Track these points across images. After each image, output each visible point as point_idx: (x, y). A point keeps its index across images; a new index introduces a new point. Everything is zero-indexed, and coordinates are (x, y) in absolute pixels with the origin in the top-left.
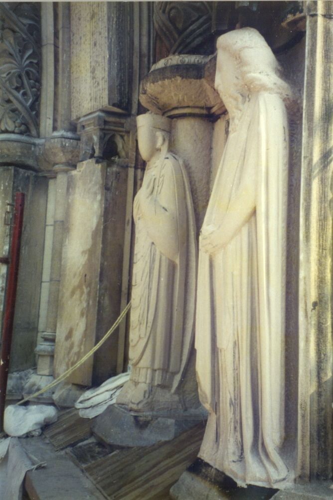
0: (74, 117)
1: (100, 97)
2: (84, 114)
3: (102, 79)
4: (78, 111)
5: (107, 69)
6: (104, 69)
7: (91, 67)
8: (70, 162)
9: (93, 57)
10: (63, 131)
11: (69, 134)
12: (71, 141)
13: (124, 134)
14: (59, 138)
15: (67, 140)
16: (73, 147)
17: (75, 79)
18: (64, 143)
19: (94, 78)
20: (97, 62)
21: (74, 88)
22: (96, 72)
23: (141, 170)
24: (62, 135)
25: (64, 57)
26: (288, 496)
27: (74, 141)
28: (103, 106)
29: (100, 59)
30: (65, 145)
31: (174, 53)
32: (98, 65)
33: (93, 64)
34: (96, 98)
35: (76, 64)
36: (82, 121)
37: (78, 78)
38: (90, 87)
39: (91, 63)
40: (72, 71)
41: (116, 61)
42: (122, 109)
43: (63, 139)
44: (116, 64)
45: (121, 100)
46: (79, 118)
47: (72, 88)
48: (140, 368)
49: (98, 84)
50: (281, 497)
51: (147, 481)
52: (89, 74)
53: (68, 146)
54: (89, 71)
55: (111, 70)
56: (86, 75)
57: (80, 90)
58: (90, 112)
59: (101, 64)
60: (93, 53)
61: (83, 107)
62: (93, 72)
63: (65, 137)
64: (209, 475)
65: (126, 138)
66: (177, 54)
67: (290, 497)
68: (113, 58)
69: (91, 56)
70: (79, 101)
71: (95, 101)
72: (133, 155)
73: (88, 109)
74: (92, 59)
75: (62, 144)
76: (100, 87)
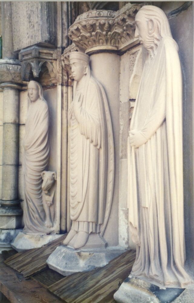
0: (16, 49)
1: (35, 36)
2: (23, 47)
3: (36, 23)
4: (18, 45)
5: (40, 16)
6: (38, 16)
7: (27, 14)
8: (13, 81)
9: (29, 7)
10: (7, 59)
11: (11, 61)
12: (13, 66)
13: (53, 61)
14: (4, 64)
15: (10, 66)
16: (15, 71)
17: (15, 22)
18: (8, 68)
19: (30, 22)
20: (32, 11)
21: (15, 28)
22: (31, 18)
23: (66, 87)
24: (6, 62)
25: (5, 6)
26: (191, 292)
27: (15, 65)
28: (37, 42)
29: (34, 9)
30: (9, 69)
31: (93, 9)
32: (32, 13)
33: (29, 12)
34: (32, 37)
35: (16, 12)
36: (23, 53)
37: (18, 21)
38: (27, 28)
39: (27, 11)
40: (13, 17)
41: (46, 11)
42: (51, 44)
43: (8, 65)
44: (46, 13)
45: (50, 38)
46: (20, 50)
47: (13, 29)
48: (79, 222)
49: (34, 26)
50: (187, 292)
51: (94, 292)
52: (26, 19)
53: (11, 70)
54: (26, 17)
55: (43, 17)
56: (24, 20)
57: (19, 30)
58: (28, 46)
59: (35, 13)
60: (29, 4)
61: (23, 42)
62: (29, 17)
63: (9, 63)
64: (139, 284)
65: (54, 64)
66: (95, 9)
67: (192, 292)
68: (44, 8)
69: (27, 7)
70: (20, 38)
71: (32, 39)
72: (60, 76)
73: (27, 44)
74: (28, 8)
75: (7, 68)
76: (35, 28)
